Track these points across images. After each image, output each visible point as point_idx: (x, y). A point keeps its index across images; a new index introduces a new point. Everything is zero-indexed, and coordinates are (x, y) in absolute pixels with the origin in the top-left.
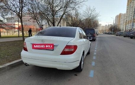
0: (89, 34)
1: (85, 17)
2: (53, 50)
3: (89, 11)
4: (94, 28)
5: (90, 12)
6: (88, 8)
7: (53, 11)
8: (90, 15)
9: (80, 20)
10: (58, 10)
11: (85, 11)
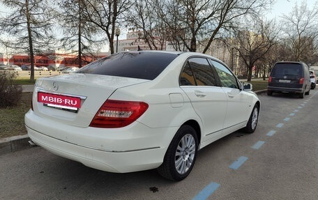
0: (285, 77)
1: (288, 33)
2: (76, 112)
3: (301, 16)
4: (300, 62)
5: (305, 18)
6: (299, 8)
7: (194, 20)
8: (303, 28)
9: (271, 42)
10: (207, 18)
11: (289, 16)
